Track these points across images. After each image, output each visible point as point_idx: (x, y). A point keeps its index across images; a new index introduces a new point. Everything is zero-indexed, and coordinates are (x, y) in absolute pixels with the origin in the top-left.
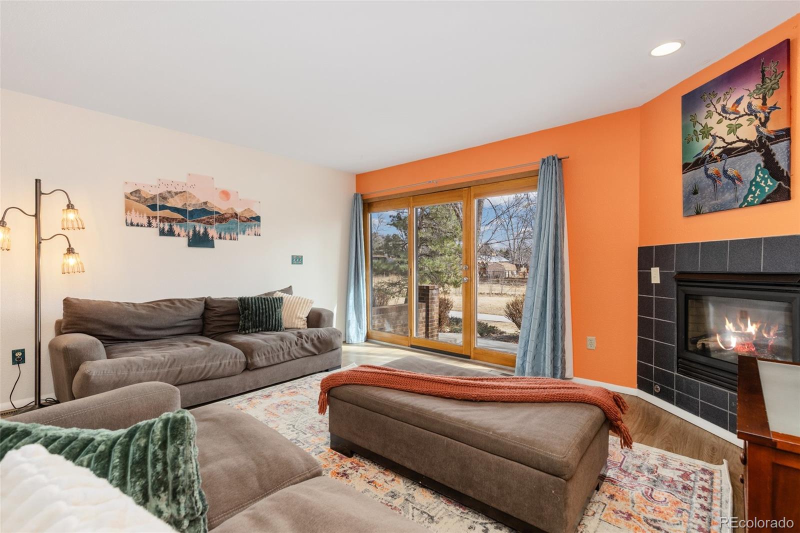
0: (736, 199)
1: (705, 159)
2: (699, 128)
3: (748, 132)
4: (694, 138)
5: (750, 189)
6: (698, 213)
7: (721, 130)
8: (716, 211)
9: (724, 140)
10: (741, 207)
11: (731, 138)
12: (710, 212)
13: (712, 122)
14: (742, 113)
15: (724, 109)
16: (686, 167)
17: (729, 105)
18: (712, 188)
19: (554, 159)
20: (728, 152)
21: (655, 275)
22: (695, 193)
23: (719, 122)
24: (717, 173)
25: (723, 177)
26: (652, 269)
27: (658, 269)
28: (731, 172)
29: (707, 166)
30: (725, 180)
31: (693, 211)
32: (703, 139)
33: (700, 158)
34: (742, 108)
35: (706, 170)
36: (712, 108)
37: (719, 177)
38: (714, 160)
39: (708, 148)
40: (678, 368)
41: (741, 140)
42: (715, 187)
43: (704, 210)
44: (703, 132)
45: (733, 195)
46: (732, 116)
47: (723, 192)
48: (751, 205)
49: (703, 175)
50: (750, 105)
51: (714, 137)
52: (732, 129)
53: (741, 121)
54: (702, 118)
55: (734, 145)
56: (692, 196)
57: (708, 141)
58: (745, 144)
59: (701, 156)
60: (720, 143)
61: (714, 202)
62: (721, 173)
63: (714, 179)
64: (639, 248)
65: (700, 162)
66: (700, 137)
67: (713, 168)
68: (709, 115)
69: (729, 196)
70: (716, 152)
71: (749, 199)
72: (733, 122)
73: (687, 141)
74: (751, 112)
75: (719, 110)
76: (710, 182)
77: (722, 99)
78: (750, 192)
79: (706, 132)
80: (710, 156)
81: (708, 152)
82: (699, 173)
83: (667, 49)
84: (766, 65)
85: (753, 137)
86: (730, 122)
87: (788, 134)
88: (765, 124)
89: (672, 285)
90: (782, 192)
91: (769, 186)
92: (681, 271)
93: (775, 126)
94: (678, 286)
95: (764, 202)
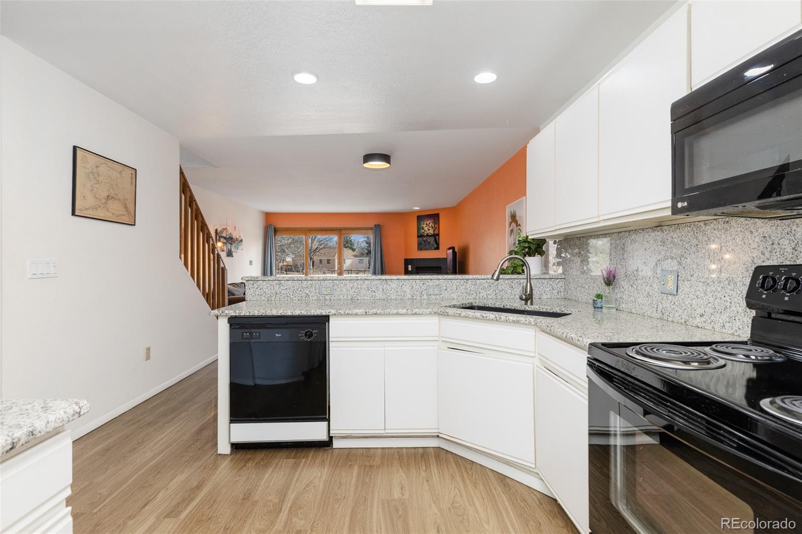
2: (421, 226)
3: (431, 232)
5: (433, 246)
6: (421, 250)
7: (426, 229)
10: (430, 250)
11: (428, 232)
12: (424, 250)
13: (424, 226)
16: (418, 237)
17: (428, 223)
19: (379, 225)
20: (428, 235)
21: (410, 268)
22: (421, 244)
26: (409, 266)
27: (411, 266)
28: (428, 241)
30: (427, 243)
33: (421, 235)
34: (430, 225)
36: (424, 222)
37: (426, 241)
38: (425, 237)
39: (423, 233)
42: (425, 244)
47: (427, 245)
52: (429, 230)
53: (430, 228)
57: (423, 231)
58: (431, 234)
60: (426, 232)
61: (424, 247)
64: (405, 259)
67: (424, 239)
68: (423, 224)
69: (428, 247)
70: (425, 235)
71: (432, 248)
73: (419, 229)
74: (432, 227)
75: (426, 224)
79: (423, 228)
82: (421, 239)
83: (416, 208)
84: (435, 217)
85: (433, 233)
86: (428, 228)
87: (438, 235)
88: (435, 231)
89: (414, 270)
90: (438, 248)
91: (435, 246)
92: (417, 266)
93: (436, 232)
94: (416, 271)
95: (434, 249)
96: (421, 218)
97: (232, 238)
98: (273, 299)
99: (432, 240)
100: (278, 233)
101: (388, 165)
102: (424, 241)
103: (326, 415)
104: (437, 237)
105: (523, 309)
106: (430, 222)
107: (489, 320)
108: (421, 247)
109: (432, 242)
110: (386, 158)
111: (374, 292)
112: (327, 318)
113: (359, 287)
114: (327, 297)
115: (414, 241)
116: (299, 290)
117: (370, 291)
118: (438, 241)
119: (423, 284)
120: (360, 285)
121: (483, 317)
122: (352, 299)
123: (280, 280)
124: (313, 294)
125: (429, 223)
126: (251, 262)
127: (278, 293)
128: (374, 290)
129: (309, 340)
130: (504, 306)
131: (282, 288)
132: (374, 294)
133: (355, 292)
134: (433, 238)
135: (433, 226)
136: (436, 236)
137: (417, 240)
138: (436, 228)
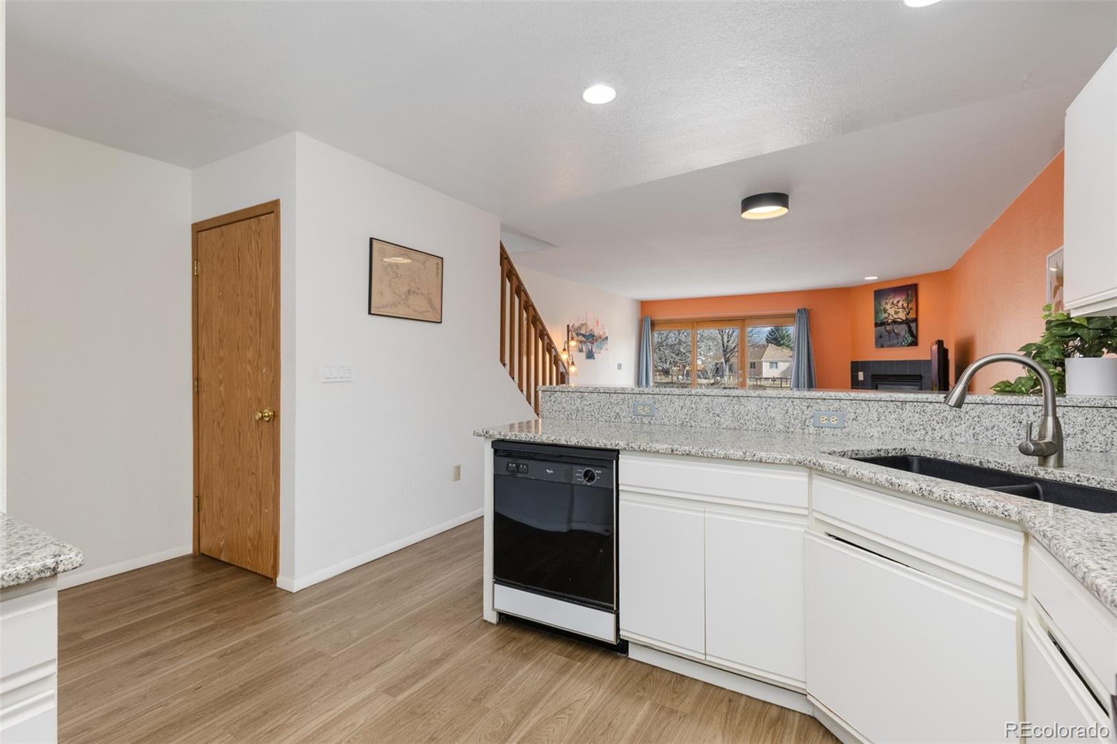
0: (898, 343)
1: (884, 323)
2: (882, 308)
3: (902, 315)
4: (880, 312)
6: (882, 347)
7: (892, 311)
9: (893, 316)
10: (900, 346)
11: (896, 316)
12: (888, 346)
13: (888, 307)
14: (900, 307)
15: (893, 303)
16: (876, 325)
17: (895, 302)
18: (888, 336)
19: (805, 310)
20: (894, 322)
21: (860, 376)
22: (881, 337)
23: (891, 308)
24: (890, 330)
26: (859, 372)
27: (862, 372)
28: (896, 331)
29: (886, 326)
30: (893, 334)
31: (879, 346)
32: (884, 313)
33: (882, 322)
34: (900, 305)
35: (885, 328)
36: (888, 301)
38: (889, 324)
39: (886, 318)
41: (899, 318)
42: (890, 336)
43: (885, 346)
44: (884, 310)
45: (897, 341)
46: (896, 307)
47: (893, 339)
48: (903, 346)
49: (884, 330)
50: (903, 305)
51: (889, 314)
52: (896, 313)
53: (899, 310)
54: (884, 305)
55: (897, 320)
56: (879, 338)
57: (886, 315)
58: (901, 320)
60: (891, 317)
61: (888, 343)
62: (892, 331)
63: (889, 332)
64: (852, 362)
65: (882, 324)
67: (888, 328)
68: (886, 304)
69: (895, 341)
70: (890, 321)
71: (903, 343)
73: (877, 313)
74: (904, 308)
75: (891, 303)
76: (887, 334)
77: (892, 298)
78: (903, 341)
79: (885, 311)
80: (887, 322)
81: (887, 320)
82: (882, 328)
84: (910, 290)
85: (904, 318)
86: (895, 309)
87: (916, 320)
88: (908, 314)
89: (869, 380)
90: (915, 343)
91: (910, 339)
92: (874, 373)
93: (912, 316)
94: (873, 381)
95: (908, 346)
96: (881, 293)
97: (593, 336)
98: (574, 418)
99: (902, 330)
100: (657, 328)
101: (785, 210)
102: (887, 331)
103: (613, 603)
104: (913, 325)
105: (1032, 475)
106: (900, 300)
107: (906, 492)
108: (880, 342)
109: (903, 333)
110: (780, 198)
111: (718, 415)
112: (616, 453)
113: (694, 406)
114: (645, 420)
115: (870, 332)
116: (607, 406)
117: (711, 414)
118: (915, 332)
119: (808, 407)
120: (695, 403)
121: (892, 484)
122: (682, 425)
123: (582, 392)
124: (624, 414)
125: (898, 302)
126: (620, 366)
127: (580, 409)
128: (718, 412)
129: (589, 484)
130: (981, 463)
131: (585, 402)
132: (717, 419)
133: (687, 415)
134: (905, 327)
135: (905, 305)
136: (911, 324)
137: (876, 331)
138: (911, 309)
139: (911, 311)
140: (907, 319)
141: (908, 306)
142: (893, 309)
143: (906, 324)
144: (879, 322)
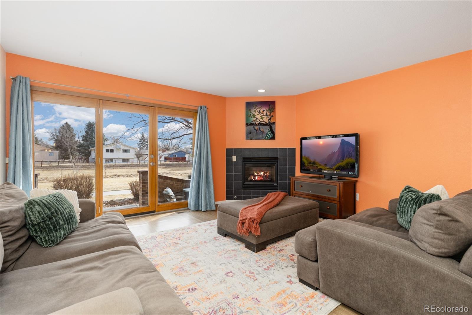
2: (252, 114)
3: (266, 120)
4: (250, 116)
5: (266, 135)
6: (251, 139)
7: (259, 117)
8: (257, 140)
9: (259, 120)
10: (264, 139)
11: (261, 120)
12: (255, 139)
13: (256, 114)
14: (265, 114)
15: (259, 111)
16: (247, 125)
17: (261, 111)
18: (256, 133)
20: (260, 124)
21: (234, 159)
22: (250, 133)
23: (258, 114)
24: (257, 129)
25: (259, 131)
26: (233, 156)
27: (235, 156)
28: (261, 129)
29: (254, 126)
31: (250, 139)
32: (253, 117)
33: (252, 123)
34: (265, 113)
35: (254, 127)
36: (256, 110)
37: (258, 130)
38: (257, 125)
39: (255, 121)
40: (243, 188)
41: (264, 122)
42: (257, 133)
43: (253, 138)
45: (262, 136)
46: (262, 114)
47: (259, 135)
48: (267, 139)
49: (253, 128)
50: (266, 113)
51: (257, 118)
52: (262, 118)
53: (264, 116)
54: (253, 111)
55: (262, 122)
56: (249, 134)
57: (255, 119)
58: (265, 123)
59: (252, 122)
60: (258, 120)
61: (257, 137)
62: (259, 129)
63: (256, 130)
65: (252, 124)
66: (252, 117)
67: (256, 127)
68: (255, 111)
69: (261, 136)
70: (257, 123)
71: (266, 138)
72: (262, 116)
73: (248, 117)
74: (267, 115)
75: (258, 111)
76: (255, 131)
77: (259, 108)
78: (266, 136)
79: (254, 116)
80: (255, 124)
81: (255, 122)
82: (252, 127)
83: (262, 91)
84: (270, 105)
85: (267, 122)
87: (274, 124)
88: (270, 119)
89: (241, 161)
90: (273, 138)
91: (271, 135)
92: (244, 157)
93: (272, 121)
94: (243, 162)
95: (270, 139)
96: (250, 105)
99: (266, 129)
102: (255, 129)
106: (265, 110)
108: (249, 136)
109: (266, 131)
115: (243, 129)
118: (274, 131)
125: (264, 111)
134: (268, 127)
135: (268, 114)
136: (271, 125)
137: (246, 128)
138: (272, 116)
139: (272, 118)
140: (269, 122)
141: (270, 114)
142: (260, 115)
143: (269, 126)
144: (250, 123)
